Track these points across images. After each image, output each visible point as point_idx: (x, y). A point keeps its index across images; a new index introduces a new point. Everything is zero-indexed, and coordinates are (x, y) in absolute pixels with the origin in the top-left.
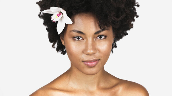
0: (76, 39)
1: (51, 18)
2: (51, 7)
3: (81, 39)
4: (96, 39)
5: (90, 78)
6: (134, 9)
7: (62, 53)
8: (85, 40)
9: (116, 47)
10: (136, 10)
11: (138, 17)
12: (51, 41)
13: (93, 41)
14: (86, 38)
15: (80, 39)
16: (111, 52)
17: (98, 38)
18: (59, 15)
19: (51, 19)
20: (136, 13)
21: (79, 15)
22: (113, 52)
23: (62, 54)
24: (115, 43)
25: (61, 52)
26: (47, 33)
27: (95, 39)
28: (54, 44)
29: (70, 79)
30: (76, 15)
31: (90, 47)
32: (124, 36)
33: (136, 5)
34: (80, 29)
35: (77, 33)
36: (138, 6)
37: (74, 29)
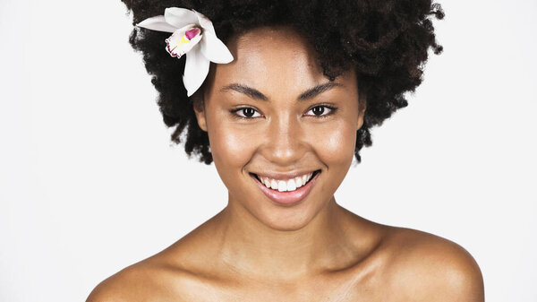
0: (241, 113)
1: (166, 44)
2: (167, 10)
3: (256, 114)
4: (303, 116)
5: (285, 239)
6: (428, 23)
7: (202, 160)
8: (269, 120)
9: (368, 142)
10: (433, 29)
11: (439, 50)
12: (169, 121)
13: (293, 121)
14: (272, 111)
15: (254, 116)
16: (354, 159)
17: (311, 113)
18: (190, 35)
19: (167, 49)
20: (433, 37)
21: (251, 34)
22: (359, 159)
23: (203, 164)
24: (368, 132)
25: (201, 154)
26: (154, 94)
27: (299, 117)
28: (179, 131)
29: (224, 239)
30: (243, 35)
31: (284, 140)
32: (395, 110)
33: (434, 13)
34: (253, 83)
35: (245, 96)
36: (440, 15)
37: (234, 81)
